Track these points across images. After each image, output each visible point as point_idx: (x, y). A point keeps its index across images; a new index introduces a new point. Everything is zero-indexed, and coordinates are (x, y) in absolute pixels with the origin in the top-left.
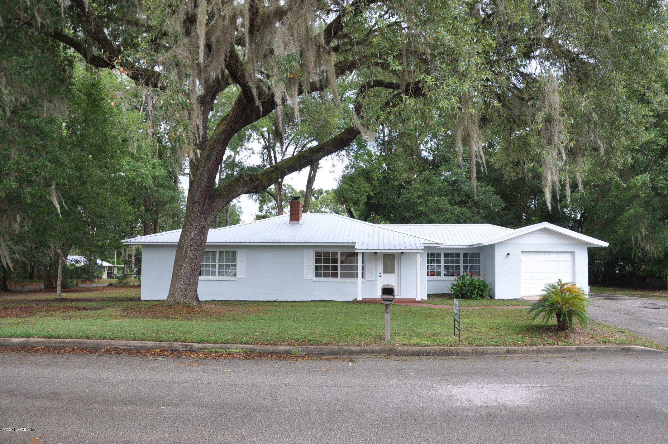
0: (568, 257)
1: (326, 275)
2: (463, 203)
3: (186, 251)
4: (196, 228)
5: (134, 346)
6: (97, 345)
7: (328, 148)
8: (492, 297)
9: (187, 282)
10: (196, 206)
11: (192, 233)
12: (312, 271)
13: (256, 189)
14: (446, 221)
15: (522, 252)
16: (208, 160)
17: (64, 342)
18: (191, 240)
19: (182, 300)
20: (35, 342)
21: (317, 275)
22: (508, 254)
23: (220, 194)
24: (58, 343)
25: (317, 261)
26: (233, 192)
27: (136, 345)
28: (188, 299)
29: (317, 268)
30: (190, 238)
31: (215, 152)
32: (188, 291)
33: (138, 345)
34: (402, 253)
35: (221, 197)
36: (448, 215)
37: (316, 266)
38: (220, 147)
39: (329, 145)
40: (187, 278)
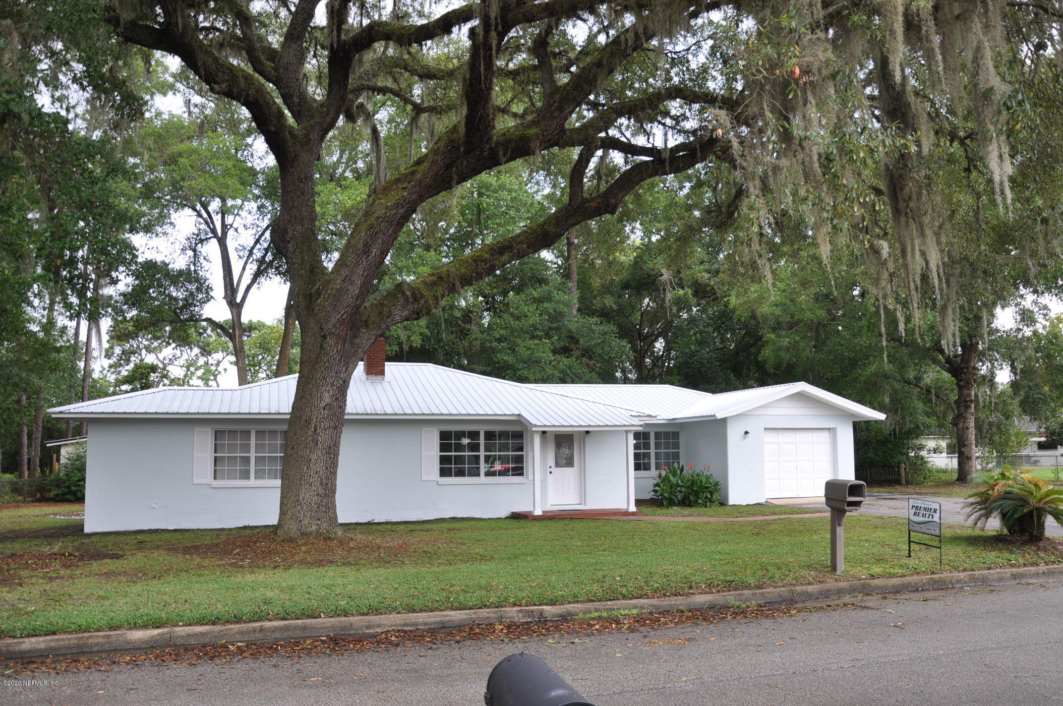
0: (825, 436)
1: (460, 473)
2: (565, 351)
3: (315, 430)
4: (332, 385)
5: (426, 624)
6: (343, 628)
7: (518, 247)
8: (723, 503)
9: (321, 491)
10: (331, 341)
11: (326, 395)
12: (436, 466)
13: (418, 314)
14: (546, 380)
15: (765, 429)
16: (364, 253)
17: (262, 630)
18: (324, 408)
19: (314, 527)
20: (189, 635)
21: (444, 472)
22: (746, 433)
23: (366, 321)
24: (248, 632)
25: (443, 447)
26: (388, 317)
27: (428, 620)
28: (325, 525)
29: (443, 460)
30: (323, 404)
31: (380, 240)
32: (324, 509)
33: (433, 620)
34: (588, 432)
35: (367, 326)
36: (550, 371)
37: (441, 457)
38: (390, 231)
39: (521, 242)
40: (321, 484)
